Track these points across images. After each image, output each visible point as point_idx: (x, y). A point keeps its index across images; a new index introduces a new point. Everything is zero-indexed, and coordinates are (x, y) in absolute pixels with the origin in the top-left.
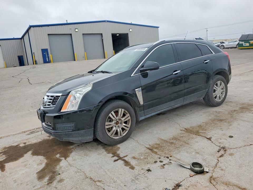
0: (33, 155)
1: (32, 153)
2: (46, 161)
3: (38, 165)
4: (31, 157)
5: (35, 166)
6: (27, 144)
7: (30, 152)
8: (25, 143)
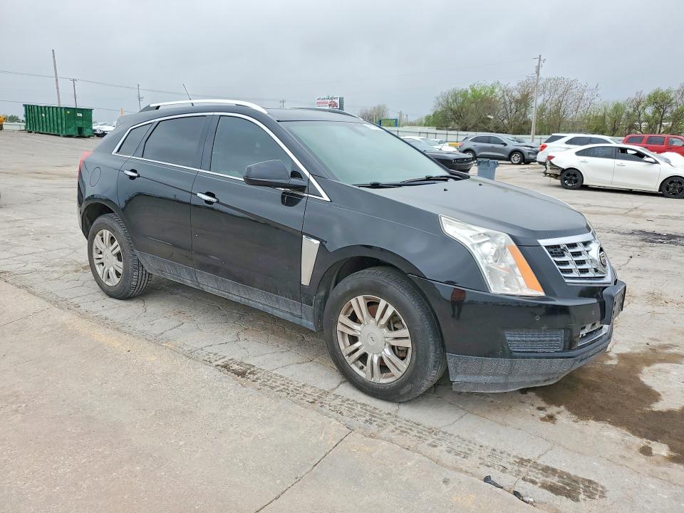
0: (660, 395)
1: (657, 401)
2: (646, 369)
3: (668, 372)
4: (667, 393)
5: (675, 373)
6: (643, 442)
7: (658, 407)
8: (646, 451)
